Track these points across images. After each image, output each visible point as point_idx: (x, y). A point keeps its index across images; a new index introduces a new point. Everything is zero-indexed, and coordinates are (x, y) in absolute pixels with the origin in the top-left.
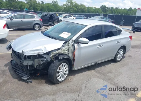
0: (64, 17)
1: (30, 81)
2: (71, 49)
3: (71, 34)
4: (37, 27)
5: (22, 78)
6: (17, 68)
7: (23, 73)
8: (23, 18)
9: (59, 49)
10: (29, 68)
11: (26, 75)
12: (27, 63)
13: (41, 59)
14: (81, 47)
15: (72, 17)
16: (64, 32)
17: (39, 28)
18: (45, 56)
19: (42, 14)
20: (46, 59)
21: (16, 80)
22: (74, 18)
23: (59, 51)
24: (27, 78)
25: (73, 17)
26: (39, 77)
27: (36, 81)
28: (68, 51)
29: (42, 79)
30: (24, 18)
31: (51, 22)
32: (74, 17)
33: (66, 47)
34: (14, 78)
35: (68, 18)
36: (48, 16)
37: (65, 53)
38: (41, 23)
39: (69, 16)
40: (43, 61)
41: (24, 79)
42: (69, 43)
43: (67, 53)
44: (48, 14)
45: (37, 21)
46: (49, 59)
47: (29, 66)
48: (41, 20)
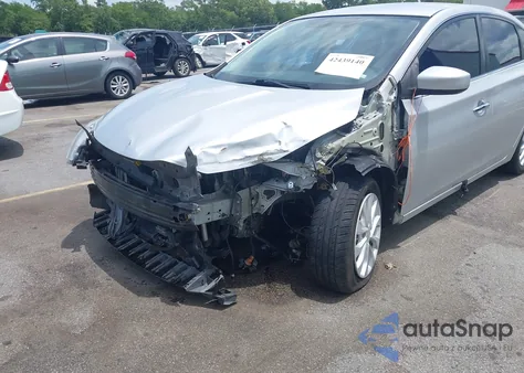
0: (207, 44)
1: (228, 299)
2: (390, 124)
3: (371, 58)
4: (120, 85)
5: (187, 288)
6: (139, 248)
7: (181, 265)
8: (58, 55)
9: (347, 128)
10: (206, 238)
11: (200, 270)
12: (205, 213)
13: (260, 190)
14: (427, 114)
15: (235, 39)
16: (331, 56)
17: (128, 90)
18: (288, 169)
19: (121, 34)
20: (291, 185)
21: (155, 303)
22: (243, 44)
23: (348, 136)
24: (213, 284)
25: (240, 40)
26: (254, 271)
27: (253, 290)
28: (382, 137)
29: (270, 278)
30: (61, 52)
31: (163, 65)
32: (245, 41)
33: (373, 117)
34: (139, 293)
35: (222, 45)
36: (147, 40)
37: (368, 146)
38: (135, 67)
39: (228, 38)
40: (269, 194)
41: (196, 290)
42: (379, 97)
43: (377, 145)
44: (146, 34)
45: (117, 59)
46: (307, 182)
47: (208, 225)
48: (131, 57)
